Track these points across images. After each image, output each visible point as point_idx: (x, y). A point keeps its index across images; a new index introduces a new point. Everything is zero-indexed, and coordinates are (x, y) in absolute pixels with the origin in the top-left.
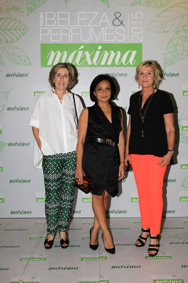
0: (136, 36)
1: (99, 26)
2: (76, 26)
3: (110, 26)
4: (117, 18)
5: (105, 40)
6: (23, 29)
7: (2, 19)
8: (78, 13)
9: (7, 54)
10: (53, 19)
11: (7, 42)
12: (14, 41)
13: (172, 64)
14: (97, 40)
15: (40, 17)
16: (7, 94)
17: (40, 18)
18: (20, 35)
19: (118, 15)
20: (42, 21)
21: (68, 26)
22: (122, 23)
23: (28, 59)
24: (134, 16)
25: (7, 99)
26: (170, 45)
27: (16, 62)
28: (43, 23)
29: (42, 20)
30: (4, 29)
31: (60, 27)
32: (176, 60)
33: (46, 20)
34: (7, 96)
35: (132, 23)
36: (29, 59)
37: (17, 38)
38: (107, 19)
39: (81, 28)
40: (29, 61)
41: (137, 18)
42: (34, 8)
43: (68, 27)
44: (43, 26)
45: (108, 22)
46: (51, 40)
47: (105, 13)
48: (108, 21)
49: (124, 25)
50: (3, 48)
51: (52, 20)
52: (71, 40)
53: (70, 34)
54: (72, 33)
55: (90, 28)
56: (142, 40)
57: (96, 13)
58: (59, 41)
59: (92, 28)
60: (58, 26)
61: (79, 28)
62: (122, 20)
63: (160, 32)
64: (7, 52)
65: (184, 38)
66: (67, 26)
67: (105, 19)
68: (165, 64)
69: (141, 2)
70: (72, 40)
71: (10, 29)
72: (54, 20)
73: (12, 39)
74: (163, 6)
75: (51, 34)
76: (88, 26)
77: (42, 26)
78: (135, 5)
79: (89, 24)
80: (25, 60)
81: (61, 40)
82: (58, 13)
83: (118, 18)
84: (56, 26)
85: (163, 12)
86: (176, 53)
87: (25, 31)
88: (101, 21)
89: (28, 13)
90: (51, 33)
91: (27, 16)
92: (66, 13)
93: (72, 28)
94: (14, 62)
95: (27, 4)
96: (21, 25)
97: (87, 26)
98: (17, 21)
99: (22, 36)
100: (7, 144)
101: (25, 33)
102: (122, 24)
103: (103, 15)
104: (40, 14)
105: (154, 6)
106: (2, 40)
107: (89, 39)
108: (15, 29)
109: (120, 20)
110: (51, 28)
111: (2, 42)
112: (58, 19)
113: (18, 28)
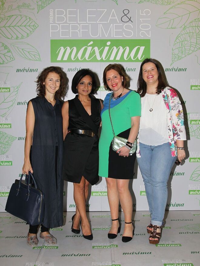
0: (144, 32)
1: (108, 22)
2: (86, 22)
3: (118, 22)
4: (126, 15)
5: (114, 36)
6: (33, 26)
7: (13, 15)
8: (88, 10)
9: (17, 50)
10: (62, 16)
11: (17, 38)
12: (24, 37)
13: (179, 60)
14: (106, 37)
15: (50, 13)
16: (17, 89)
17: (50, 15)
18: (31, 31)
19: (126, 12)
20: (51, 17)
22: (130, 20)
23: (38, 55)
24: (142, 13)
25: (17, 93)
26: (178, 41)
27: (26, 58)
28: (53, 20)
30: (15, 26)
31: (70, 24)
32: (183, 56)
33: (56, 17)
34: (16, 91)
35: (140, 19)
37: (28, 34)
38: (116, 16)
39: (90, 25)
41: (145, 15)
42: (44, 5)
43: (77, 23)
44: (53, 22)
45: (116, 19)
46: (61, 37)
47: (113, 10)
49: (132, 22)
52: (80, 36)
53: (79, 31)
54: (81, 29)
55: (99, 25)
56: (150, 36)
57: (105, 10)
58: (68, 37)
59: (101, 25)
60: (68, 22)
61: (88, 24)
62: (131, 17)
63: (167, 28)
64: (18, 48)
65: (191, 34)
66: (76, 22)
67: (113, 16)
68: (173, 59)
70: (81, 36)
71: (20, 26)
72: (64, 17)
73: (22, 35)
74: (170, 3)
75: (61, 30)
76: (98, 22)
77: (52, 22)
78: (143, 2)
79: (98, 21)
80: (35, 55)
81: (71, 36)
82: (68, 10)
83: (127, 15)
84: (66, 22)
85: (170, 9)
86: (183, 48)
87: (35, 28)
88: (110, 18)
89: (38, 10)
91: (37, 13)
92: (76, 10)
93: (81, 25)
94: (24, 58)
95: (38, 2)
96: (31, 21)
97: (96, 22)
98: (28, 18)
100: (16, 138)
101: (35, 29)
102: (130, 21)
103: (112, 12)
104: (50, 11)
105: (162, 3)
106: (12, 37)
107: (98, 35)
108: (25, 26)
109: (128, 17)
110: (61, 25)
111: (13, 38)
112: (68, 16)
113: (28, 25)
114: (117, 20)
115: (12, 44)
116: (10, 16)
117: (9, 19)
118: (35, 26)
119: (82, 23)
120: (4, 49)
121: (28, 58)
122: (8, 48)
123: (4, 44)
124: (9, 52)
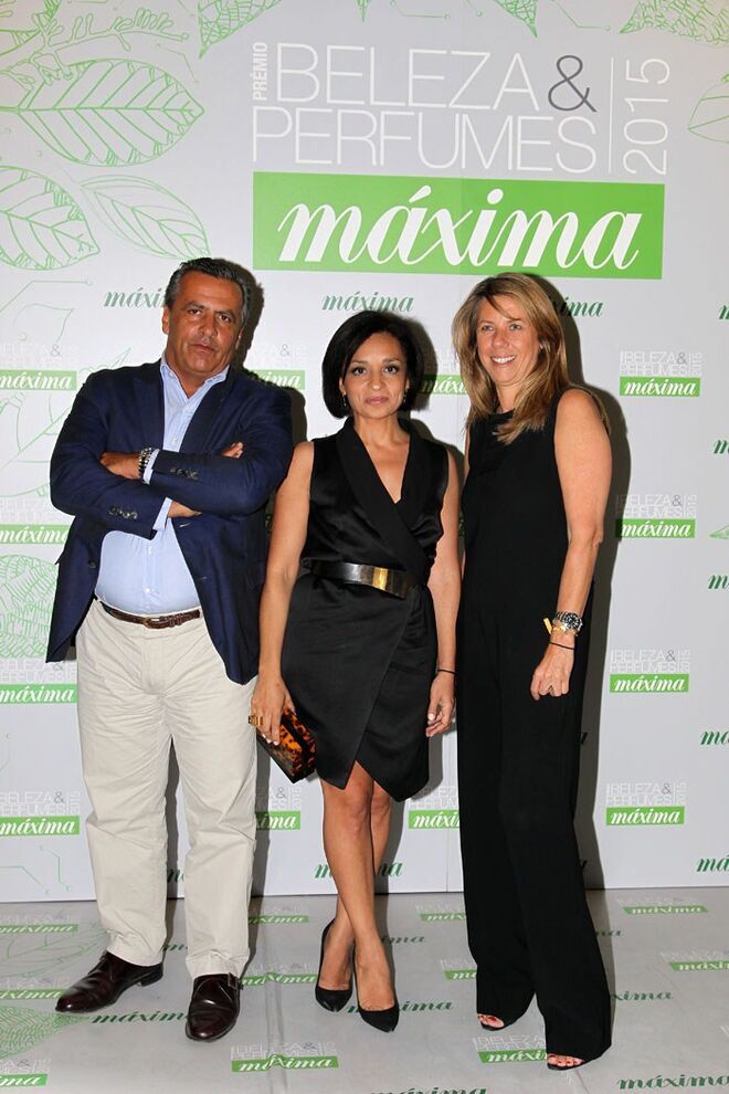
0: (641, 153)
1: (495, 107)
2: (403, 104)
3: (537, 108)
4: (567, 80)
5: (519, 168)
6: (181, 111)
7: (94, 61)
8: (412, 51)
9: (111, 211)
10: (306, 72)
11: (112, 158)
12: (143, 159)
14: (487, 167)
15: (255, 61)
17: (255, 68)
18: (169, 133)
19: (570, 67)
20: (260, 78)
21: (368, 101)
22: (584, 99)
23: (202, 236)
24: (634, 72)
27: (148, 247)
28: (265, 89)
29: (263, 75)
30: (102, 108)
31: (335, 107)
33: (279, 76)
35: (627, 100)
36: (204, 233)
37: (157, 144)
38: (528, 83)
39: (421, 114)
40: (206, 241)
41: (646, 81)
42: (228, 22)
43: (367, 107)
44: (265, 99)
45: (528, 94)
46: (298, 161)
47: (517, 56)
48: (530, 90)
49: (594, 110)
50: (95, 185)
51: (302, 75)
52: (378, 163)
53: (376, 139)
54: (383, 132)
55: (457, 116)
56: (664, 173)
57: (483, 57)
59: (465, 117)
60: (329, 101)
61: (412, 114)
62: (588, 90)
64: (112, 201)
66: (363, 103)
67: (517, 81)
69: (662, 16)
70: (382, 163)
71: (126, 108)
72: (312, 79)
73: (134, 149)
75: (298, 134)
76: (451, 105)
77: (260, 98)
78: (639, 28)
79: (453, 101)
80: (185, 237)
81: (339, 162)
82: (329, 47)
83: (572, 80)
84: (320, 102)
87: (191, 119)
88: (503, 89)
89: (205, 44)
90: (298, 127)
91: (201, 56)
92: (363, 49)
93: (383, 113)
94: (139, 245)
95: (202, 6)
96: (173, 89)
97: (444, 106)
98: (158, 74)
99: (176, 138)
101: (189, 124)
102: (584, 104)
103: (512, 66)
104: (253, 52)
105: (717, 36)
106: (90, 153)
107: (453, 160)
108: (147, 108)
109: (578, 88)
110: (298, 110)
111: (92, 160)
112: (330, 73)
113: (158, 104)
114: (533, 98)
115: (90, 186)
116: (83, 63)
117: (75, 78)
118: (189, 111)
119: (385, 108)
120: (53, 205)
121: (154, 247)
122: (72, 200)
123: (52, 182)
124: (77, 218)
